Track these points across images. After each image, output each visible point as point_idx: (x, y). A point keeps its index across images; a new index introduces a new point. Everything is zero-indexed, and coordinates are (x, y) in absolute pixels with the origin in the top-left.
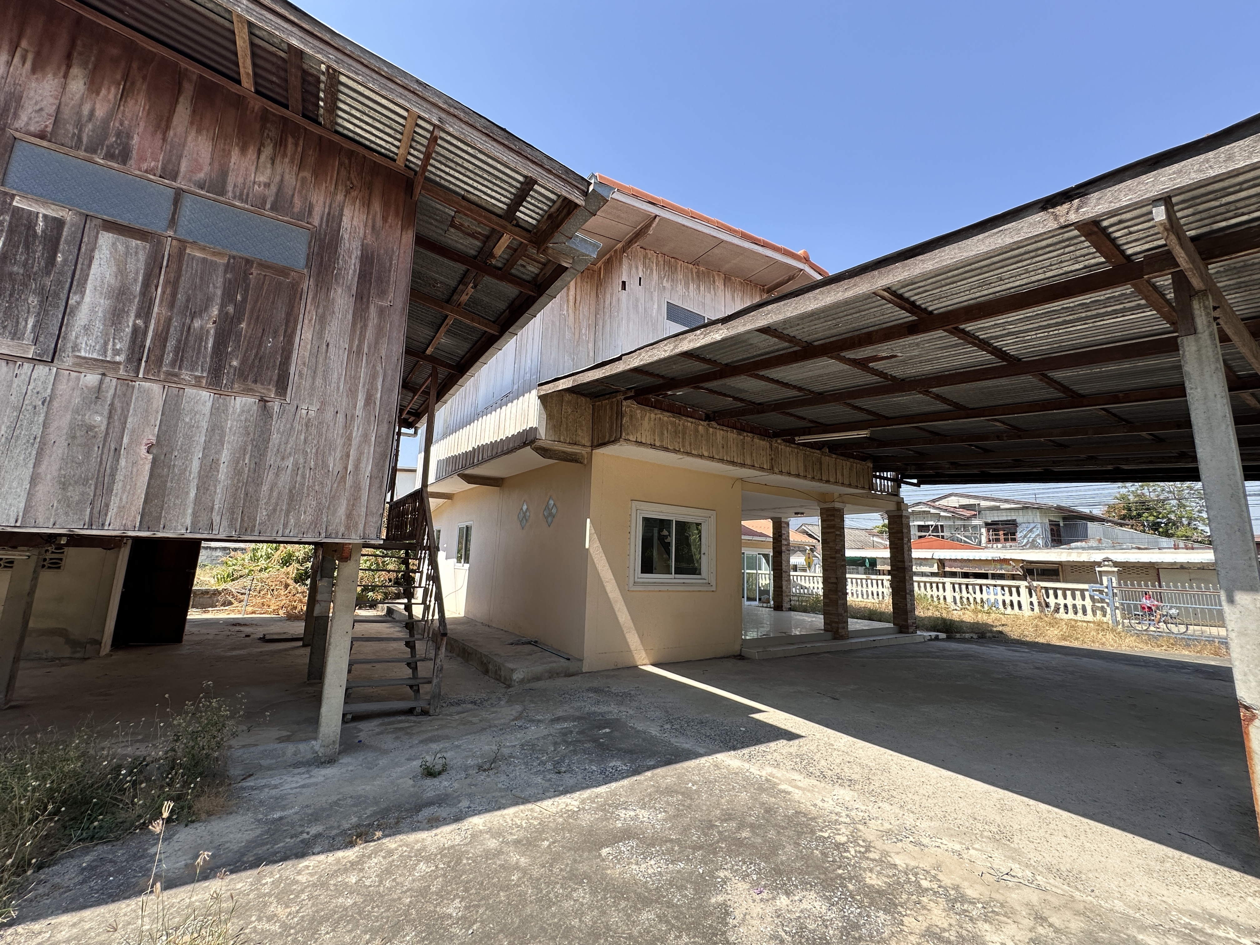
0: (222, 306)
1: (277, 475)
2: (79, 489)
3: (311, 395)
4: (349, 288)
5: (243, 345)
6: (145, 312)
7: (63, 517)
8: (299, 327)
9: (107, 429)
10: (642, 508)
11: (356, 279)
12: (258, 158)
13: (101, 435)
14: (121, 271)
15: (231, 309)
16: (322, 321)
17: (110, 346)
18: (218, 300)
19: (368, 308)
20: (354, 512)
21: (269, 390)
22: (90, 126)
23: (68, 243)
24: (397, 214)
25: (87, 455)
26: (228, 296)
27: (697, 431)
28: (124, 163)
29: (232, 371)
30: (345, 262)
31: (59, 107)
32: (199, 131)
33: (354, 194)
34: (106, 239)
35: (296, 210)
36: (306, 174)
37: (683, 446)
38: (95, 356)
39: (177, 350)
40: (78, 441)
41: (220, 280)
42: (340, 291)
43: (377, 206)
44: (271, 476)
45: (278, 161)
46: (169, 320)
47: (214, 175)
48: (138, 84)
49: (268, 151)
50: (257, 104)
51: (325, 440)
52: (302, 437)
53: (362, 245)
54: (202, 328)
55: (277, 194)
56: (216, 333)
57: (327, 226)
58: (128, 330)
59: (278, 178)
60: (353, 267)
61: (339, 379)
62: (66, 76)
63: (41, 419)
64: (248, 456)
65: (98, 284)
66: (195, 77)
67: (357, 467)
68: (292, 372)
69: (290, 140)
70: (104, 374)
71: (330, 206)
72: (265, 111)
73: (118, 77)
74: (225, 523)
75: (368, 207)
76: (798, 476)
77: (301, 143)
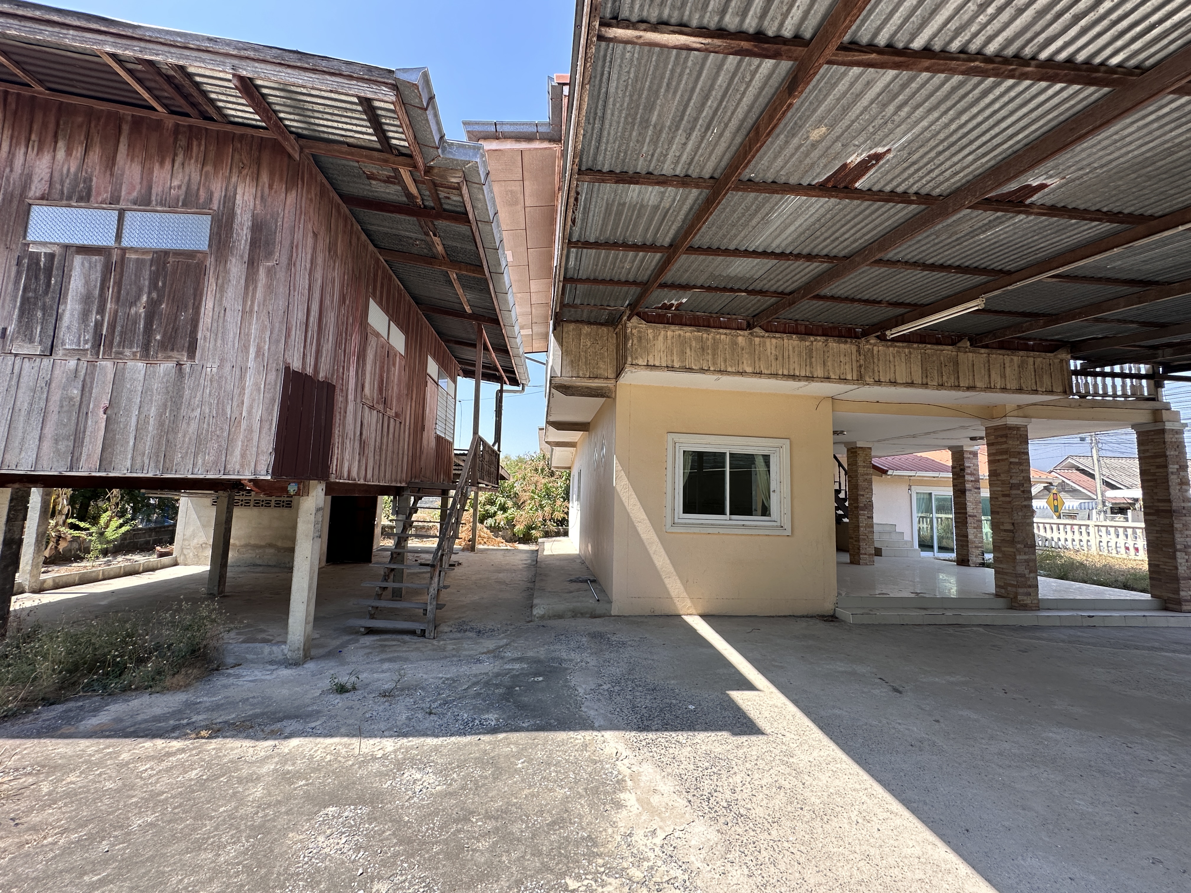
0: (149, 293)
1: (188, 424)
2: (65, 443)
3: (214, 355)
4: (242, 257)
5: (164, 321)
6: (101, 310)
7: (56, 464)
8: (204, 299)
9: (81, 398)
10: (681, 440)
11: (248, 247)
12: (173, 166)
13: (77, 404)
14: (87, 283)
15: (154, 295)
16: (221, 290)
17: (82, 339)
18: (146, 289)
19: (258, 270)
20: (248, 452)
21: (182, 355)
22: (68, 181)
23: (57, 270)
24: (281, 179)
25: (69, 419)
26: (153, 285)
27: (735, 344)
28: (88, 201)
29: (157, 344)
30: (238, 235)
31: (52, 174)
32: (132, 160)
33: (245, 172)
34: (78, 260)
35: (201, 201)
36: (209, 168)
37: (714, 364)
38: (74, 347)
39: (122, 333)
40: (65, 409)
41: (148, 273)
42: (234, 260)
43: (265, 178)
44: (184, 425)
45: (186, 165)
46: (116, 312)
47: (143, 191)
48: (95, 139)
49: (179, 159)
50: (170, 121)
51: (224, 391)
52: (208, 391)
53: (253, 216)
54: (136, 313)
55: (186, 193)
56: (145, 316)
57: (224, 207)
58: (92, 324)
59: (187, 178)
60: (244, 237)
61: (235, 337)
62: (54, 150)
63: (45, 396)
64: (168, 411)
65: (75, 294)
66: (129, 118)
67: (250, 413)
68: (199, 338)
69: (195, 143)
70: (79, 359)
71: (226, 190)
72: (177, 125)
73: (82, 138)
74: (152, 464)
75: (257, 180)
76: (911, 384)
77: (203, 143)
